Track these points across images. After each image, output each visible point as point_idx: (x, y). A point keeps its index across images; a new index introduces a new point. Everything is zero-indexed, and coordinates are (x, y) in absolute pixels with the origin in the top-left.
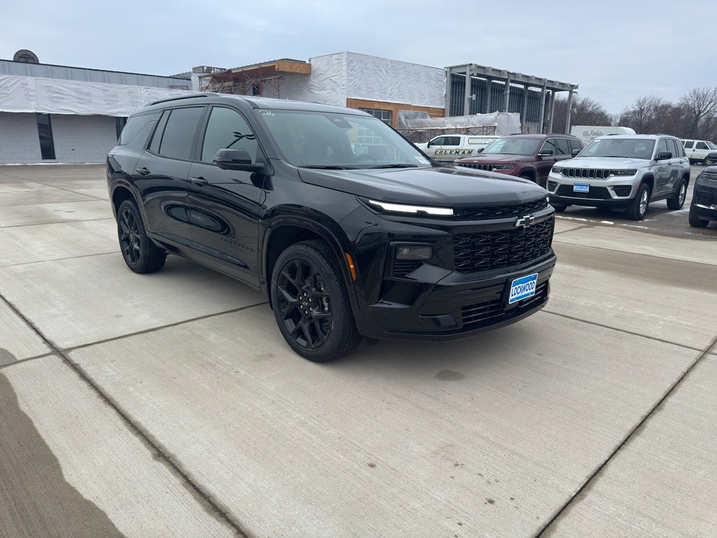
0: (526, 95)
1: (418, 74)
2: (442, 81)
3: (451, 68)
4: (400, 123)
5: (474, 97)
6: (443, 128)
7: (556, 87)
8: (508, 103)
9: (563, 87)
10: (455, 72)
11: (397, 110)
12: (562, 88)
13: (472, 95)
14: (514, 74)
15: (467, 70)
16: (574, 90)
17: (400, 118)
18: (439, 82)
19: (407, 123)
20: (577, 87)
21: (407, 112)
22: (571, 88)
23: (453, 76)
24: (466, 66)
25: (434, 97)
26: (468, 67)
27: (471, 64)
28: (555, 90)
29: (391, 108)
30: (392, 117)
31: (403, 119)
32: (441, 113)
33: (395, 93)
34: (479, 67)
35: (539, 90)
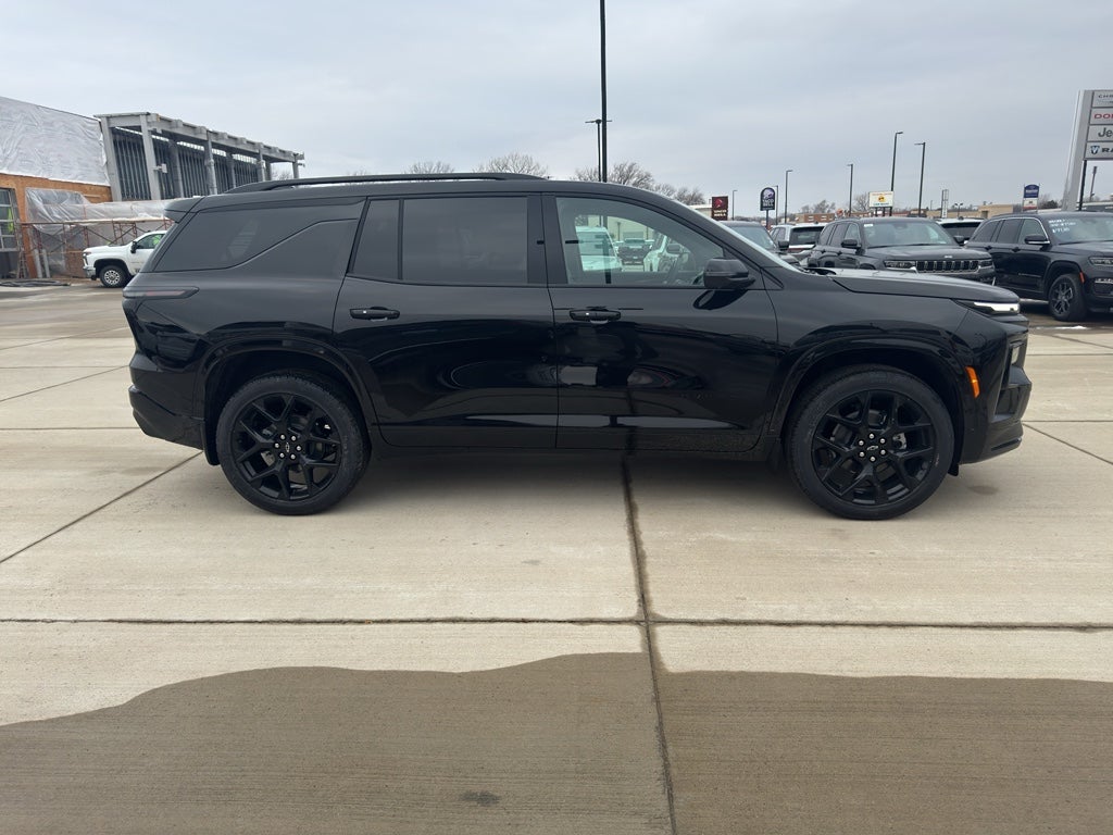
0: (233, 167)
1: (51, 124)
2: (96, 139)
3: (109, 118)
4: (35, 211)
5: (164, 168)
6: (134, 219)
7: (273, 155)
8: (214, 178)
9: (283, 156)
10: (117, 125)
11: (23, 187)
12: (282, 158)
13: (158, 164)
14: (216, 134)
15: (142, 122)
16: (299, 161)
17: (32, 203)
18: (92, 142)
19: (50, 213)
20: (302, 157)
21: (42, 191)
22: (295, 159)
23: (114, 131)
24: (138, 115)
25: (87, 166)
26: (143, 119)
27: (148, 114)
28: (270, 160)
29: (11, 185)
30: (15, 201)
31: (39, 204)
32: (106, 194)
33: (12, 157)
34: (162, 119)
35: (252, 160)
